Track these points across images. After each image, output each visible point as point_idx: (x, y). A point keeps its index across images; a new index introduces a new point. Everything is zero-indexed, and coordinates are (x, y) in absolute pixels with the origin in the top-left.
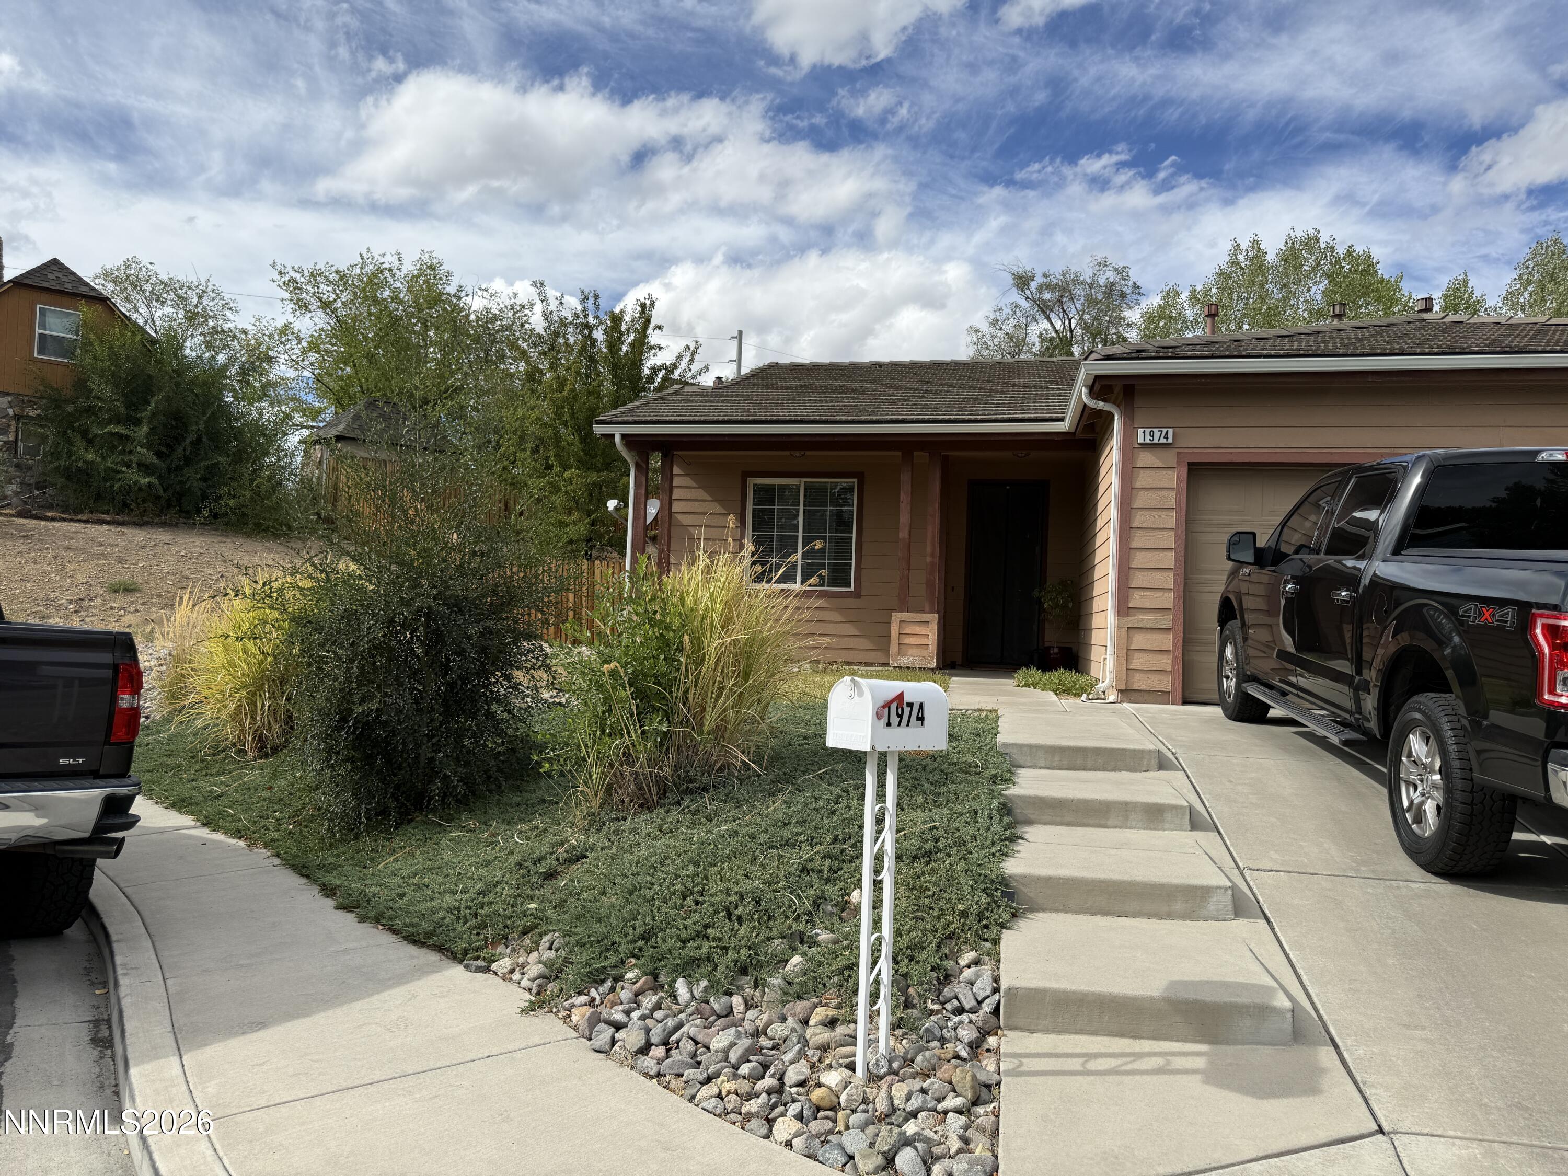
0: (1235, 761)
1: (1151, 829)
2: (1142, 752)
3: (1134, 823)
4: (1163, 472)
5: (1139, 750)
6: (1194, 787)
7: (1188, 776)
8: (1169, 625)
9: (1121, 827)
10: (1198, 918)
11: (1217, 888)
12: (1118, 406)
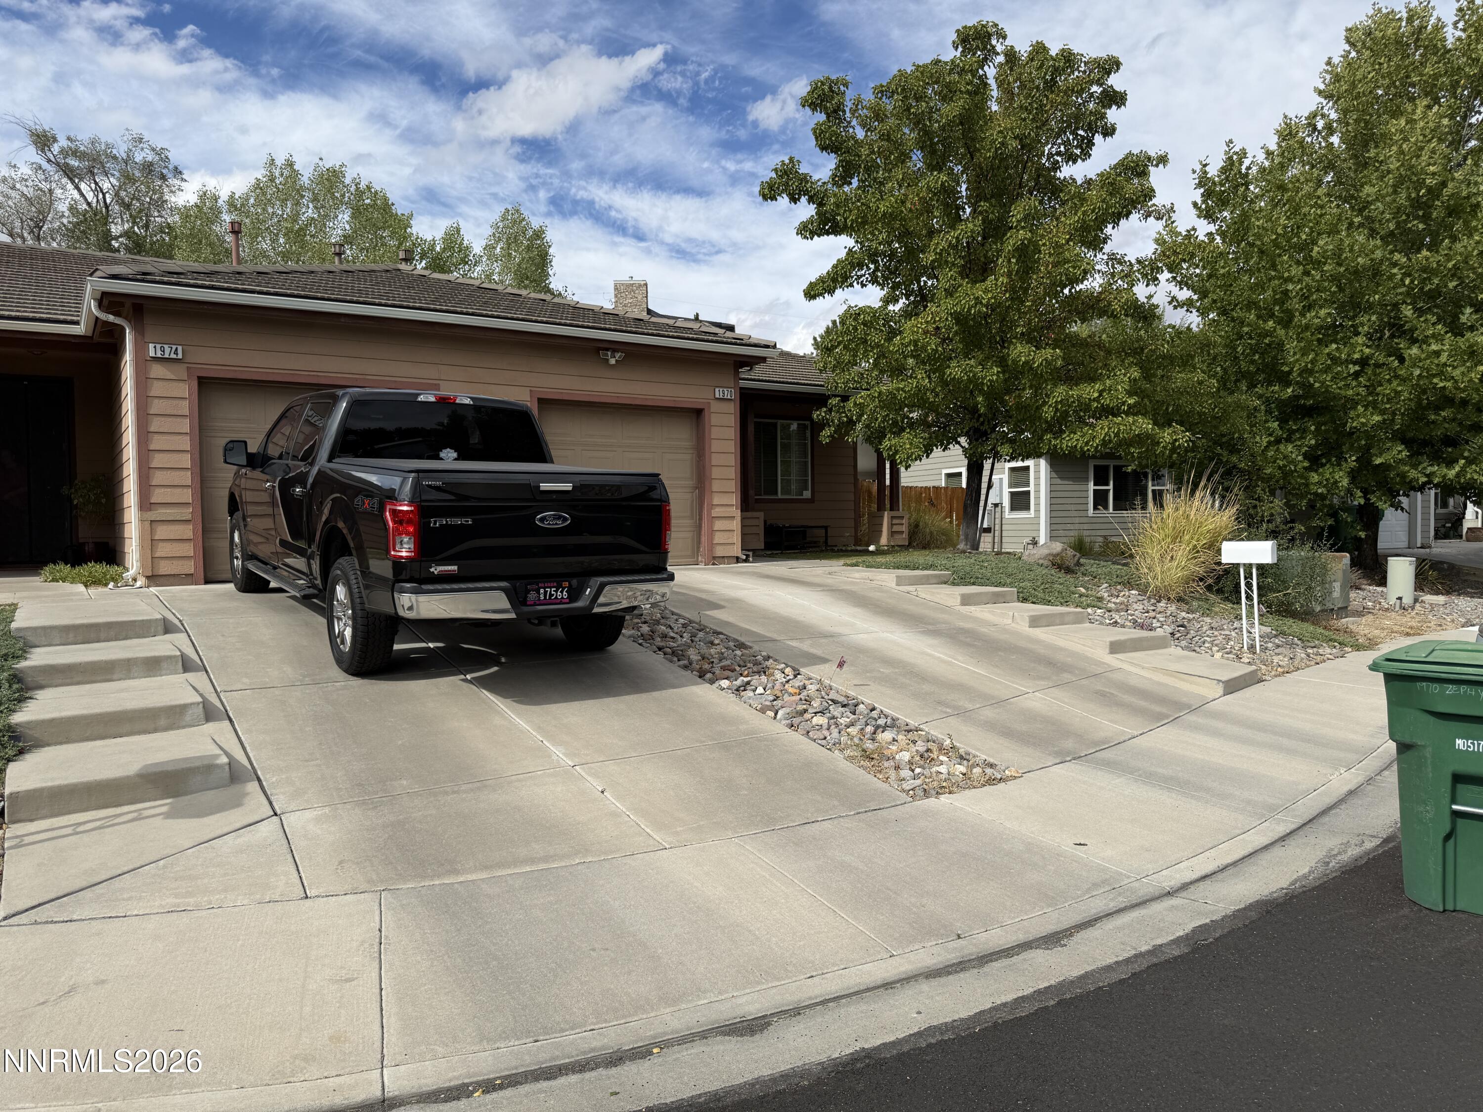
0: (231, 621)
1: (150, 676)
2: (150, 621)
3: (136, 675)
4: (175, 384)
5: (147, 620)
6: (193, 643)
7: (189, 636)
8: (189, 517)
9: (124, 679)
10: (178, 728)
11: (191, 704)
12: (130, 322)
